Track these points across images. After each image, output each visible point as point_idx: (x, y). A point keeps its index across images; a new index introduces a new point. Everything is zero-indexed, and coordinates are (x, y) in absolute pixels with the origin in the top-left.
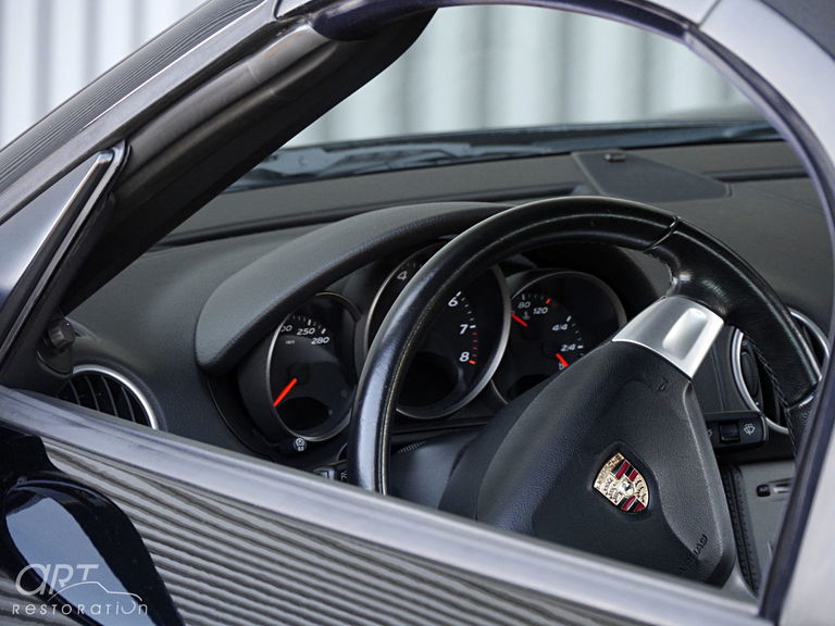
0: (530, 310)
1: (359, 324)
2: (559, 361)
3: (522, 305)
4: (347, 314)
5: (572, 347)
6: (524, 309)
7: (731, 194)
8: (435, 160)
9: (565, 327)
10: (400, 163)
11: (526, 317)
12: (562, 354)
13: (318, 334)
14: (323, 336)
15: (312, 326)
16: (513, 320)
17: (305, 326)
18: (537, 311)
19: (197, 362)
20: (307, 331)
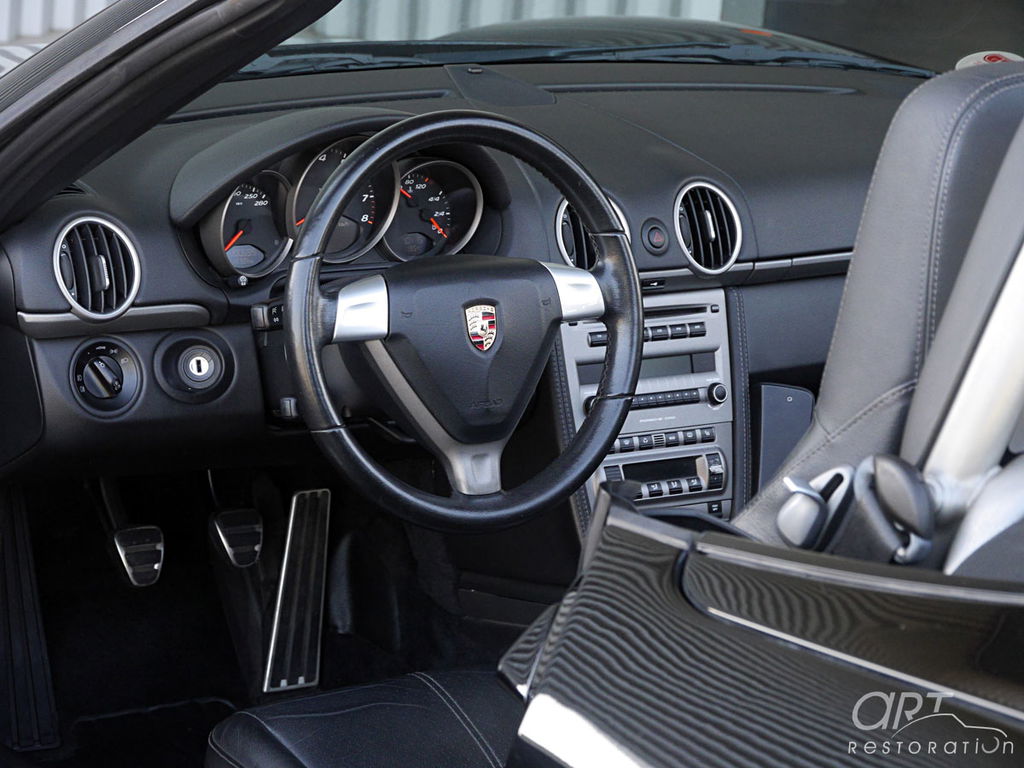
0: (413, 186)
1: (290, 194)
2: (432, 223)
3: (407, 182)
4: (281, 185)
5: (442, 214)
6: (409, 185)
7: (556, 102)
8: (346, 65)
9: (438, 199)
10: (322, 67)
11: (410, 191)
12: (435, 218)
13: (259, 199)
14: (264, 200)
15: (255, 192)
16: (401, 193)
17: (250, 192)
18: (418, 187)
19: (170, 218)
20: (251, 196)
